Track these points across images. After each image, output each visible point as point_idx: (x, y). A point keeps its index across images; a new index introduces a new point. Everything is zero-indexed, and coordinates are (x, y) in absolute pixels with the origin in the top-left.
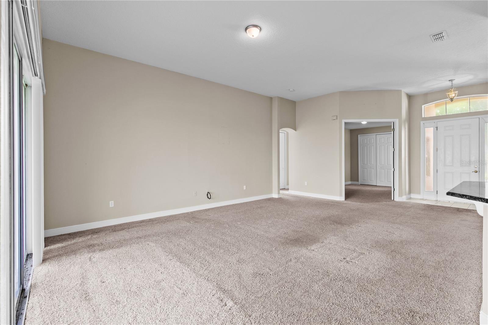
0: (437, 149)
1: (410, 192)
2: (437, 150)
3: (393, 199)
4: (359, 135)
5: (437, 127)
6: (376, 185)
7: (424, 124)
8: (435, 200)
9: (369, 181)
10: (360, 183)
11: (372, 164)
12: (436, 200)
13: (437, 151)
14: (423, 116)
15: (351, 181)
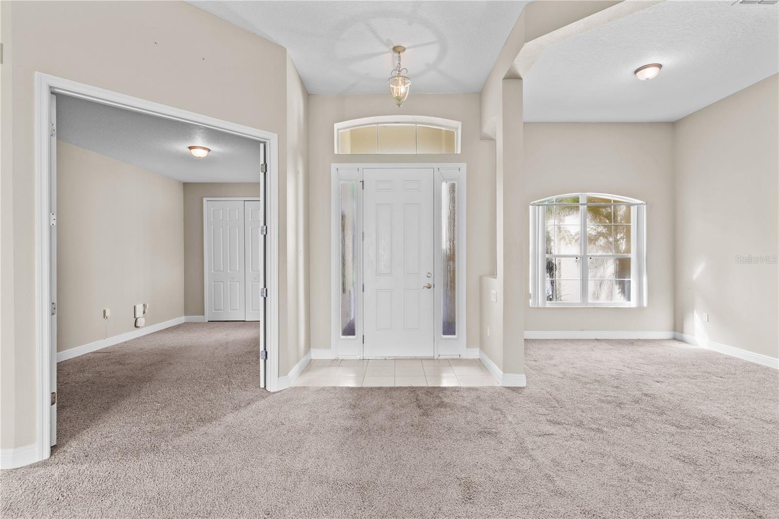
0: (363, 233)
1: (309, 345)
2: (363, 236)
3: (262, 386)
4: (205, 200)
5: (363, 182)
6: (244, 320)
7: (337, 169)
8: (360, 359)
9: (229, 311)
10: (207, 317)
11: (237, 271)
12: (362, 358)
13: (363, 241)
14: (336, 152)
15: (185, 315)
